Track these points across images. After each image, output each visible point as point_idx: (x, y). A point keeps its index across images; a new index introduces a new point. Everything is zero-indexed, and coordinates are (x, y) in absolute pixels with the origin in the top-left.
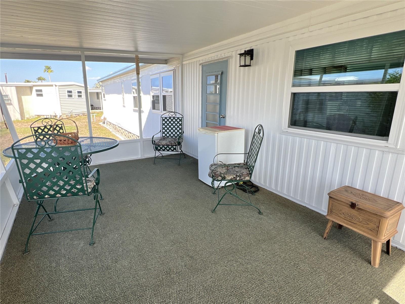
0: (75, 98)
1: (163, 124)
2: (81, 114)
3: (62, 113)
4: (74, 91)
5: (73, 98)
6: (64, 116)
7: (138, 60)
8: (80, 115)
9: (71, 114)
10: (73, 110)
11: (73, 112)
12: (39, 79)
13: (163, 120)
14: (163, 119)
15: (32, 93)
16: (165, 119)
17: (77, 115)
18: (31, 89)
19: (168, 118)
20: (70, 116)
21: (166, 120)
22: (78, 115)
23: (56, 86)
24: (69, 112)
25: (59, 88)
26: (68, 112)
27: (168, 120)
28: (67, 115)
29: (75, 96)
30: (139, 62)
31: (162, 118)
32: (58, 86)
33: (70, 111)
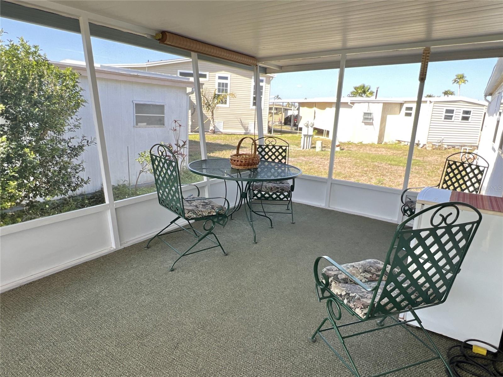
0: (455, 121)
1: (448, 174)
2: (459, 145)
3: (428, 141)
4: (457, 111)
5: (453, 120)
6: (429, 145)
7: (428, 55)
8: (456, 147)
9: (440, 144)
10: (445, 139)
11: (443, 141)
12: (446, 93)
13: (450, 166)
14: (449, 163)
15: (401, 111)
16: (452, 164)
17: (450, 147)
18: (401, 106)
19: (458, 164)
20: (437, 146)
21: (454, 167)
22: (453, 147)
23: (431, 102)
24: (438, 140)
25: (435, 105)
26: (436, 141)
27: (457, 168)
28: (433, 145)
29: (456, 118)
30: (428, 59)
31: (448, 161)
32: (433, 103)
33: (441, 139)
